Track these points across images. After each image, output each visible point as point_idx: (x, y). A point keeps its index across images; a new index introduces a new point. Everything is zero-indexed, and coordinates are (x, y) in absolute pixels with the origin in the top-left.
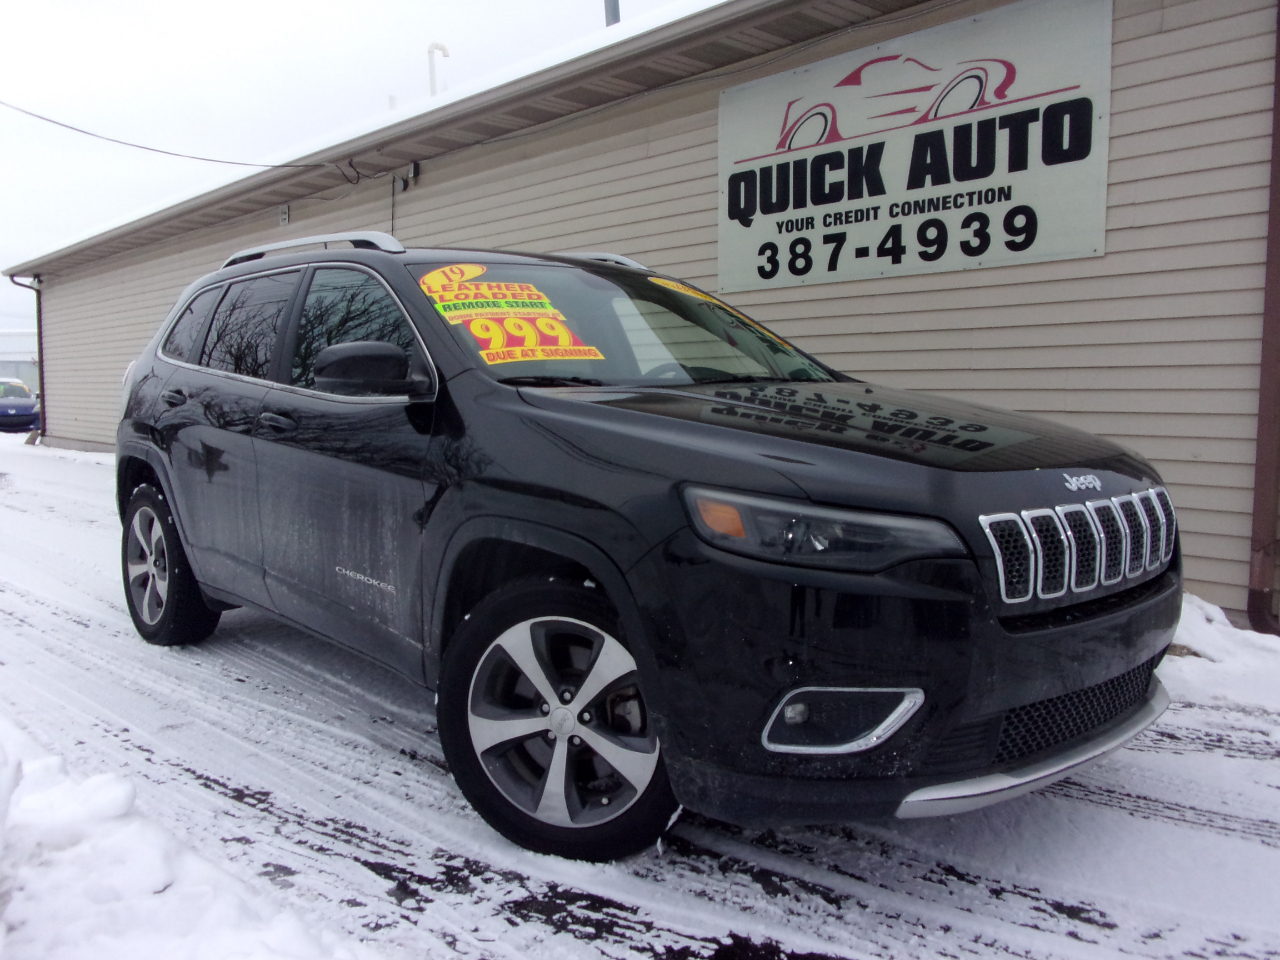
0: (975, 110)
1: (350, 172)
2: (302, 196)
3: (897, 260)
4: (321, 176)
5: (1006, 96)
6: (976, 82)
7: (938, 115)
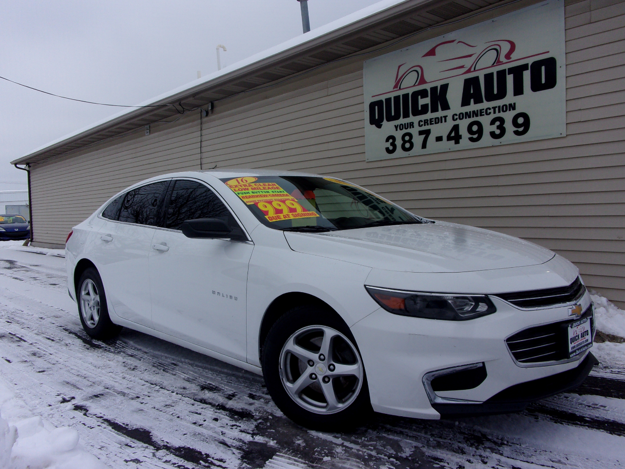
0: (495, 66)
1: (180, 108)
2: (155, 121)
3: (457, 142)
4: (166, 110)
5: (511, 58)
6: (495, 52)
7: (476, 69)
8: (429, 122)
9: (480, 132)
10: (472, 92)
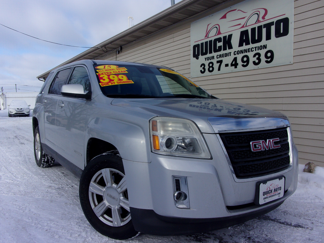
0: (257, 23)
1: (105, 49)
2: (97, 56)
3: (236, 67)
5: (265, 19)
6: (257, 15)
7: (247, 25)
8: (222, 56)
9: (248, 61)
10: (244, 39)
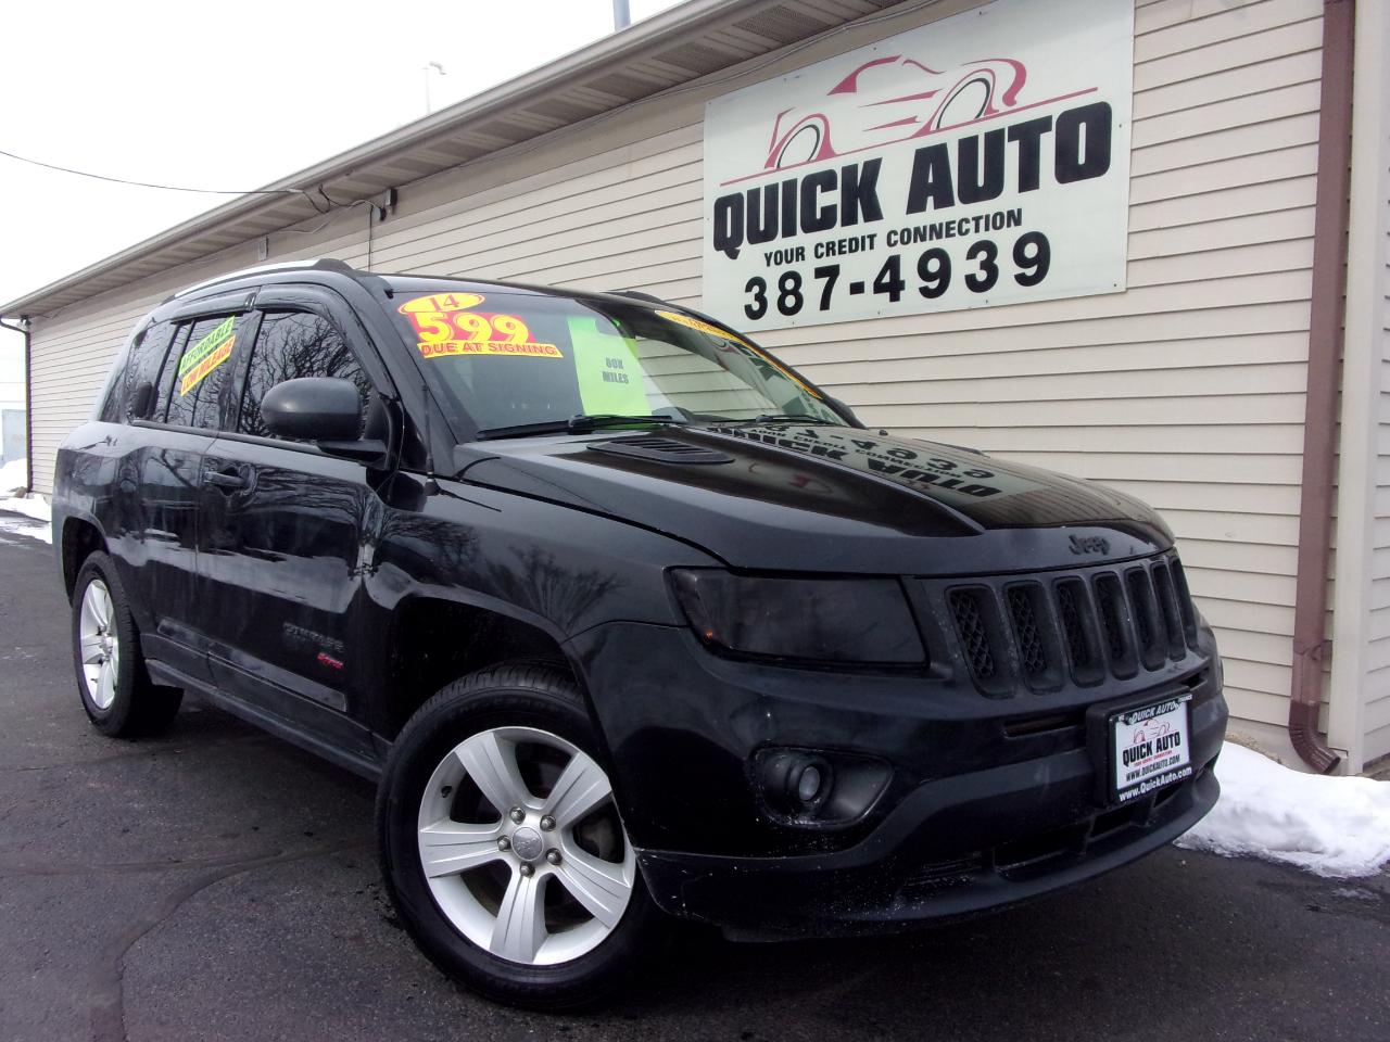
0: (980, 120)
1: (319, 199)
2: (280, 228)
3: (895, 298)
4: (293, 204)
5: (1015, 102)
6: (982, 86)
7: (941, 127)
8: (836, 248)
9: (944, 275)
10: (931, 180)
